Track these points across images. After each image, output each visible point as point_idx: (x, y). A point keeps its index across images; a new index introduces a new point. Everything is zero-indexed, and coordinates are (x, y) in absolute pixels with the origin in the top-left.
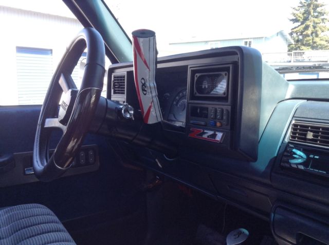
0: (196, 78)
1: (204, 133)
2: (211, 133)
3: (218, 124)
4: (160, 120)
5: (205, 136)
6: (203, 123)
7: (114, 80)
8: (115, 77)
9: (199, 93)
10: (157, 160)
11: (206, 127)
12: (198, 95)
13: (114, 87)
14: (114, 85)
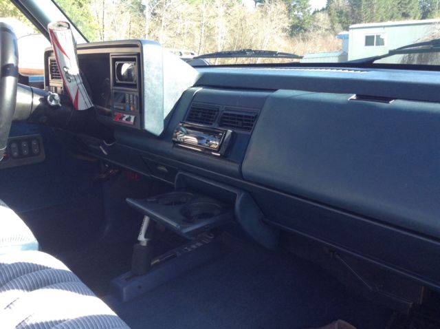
0: (116, 66)
1: (124, 117)
2: (127, 116)
3: (132, 109)
4: (90, 106)
5: (124, 119)
6: (122, 108)
7: (51, 64)
8: (51, 61)
9: (120, 80)
10: (101, 147)
11: (125, 111)
12: (118, 82)
13: (52, 72)
14: (51, 69)
